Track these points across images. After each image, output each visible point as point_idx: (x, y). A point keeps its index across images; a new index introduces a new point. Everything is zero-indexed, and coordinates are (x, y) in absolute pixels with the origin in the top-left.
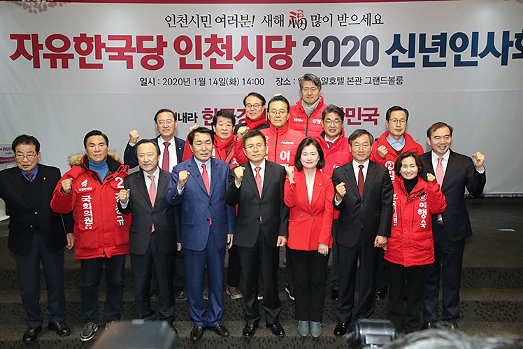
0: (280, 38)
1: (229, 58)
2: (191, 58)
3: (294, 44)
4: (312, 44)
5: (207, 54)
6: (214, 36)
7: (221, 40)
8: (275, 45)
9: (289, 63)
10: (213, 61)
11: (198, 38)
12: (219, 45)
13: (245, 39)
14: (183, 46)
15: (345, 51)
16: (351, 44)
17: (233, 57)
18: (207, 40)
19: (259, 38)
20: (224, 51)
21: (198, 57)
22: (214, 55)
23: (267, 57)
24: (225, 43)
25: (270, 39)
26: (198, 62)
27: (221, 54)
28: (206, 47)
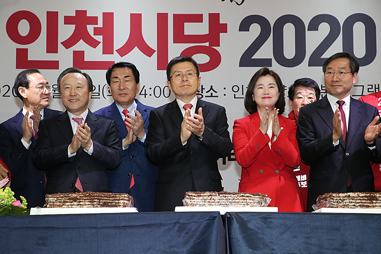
0: (198, 18)
1: (108, 50)
2: (37, 51)
3: (224, 29)
4: (255, 30)
5: (68, 44)
6: (81, 14)
7: (94, 20)
8: (190, 29)
9: (215, 61)
10: (78, 56)
11: (52, 17)
12: (90, 29)
13: (136, 20)
14: (24, 28)
15: (313, 40)
16: (324, 29)
17: (115, 49)
18: (68, 20)
19: (162, 19)
20: (99, 38)
21: (52, 47)
22: (81, 46)
23: (175, 50)
24: (100, 24)
25: (181, 20)
26: (51, 57)
27: (94, 44)
28: (65, 31)
